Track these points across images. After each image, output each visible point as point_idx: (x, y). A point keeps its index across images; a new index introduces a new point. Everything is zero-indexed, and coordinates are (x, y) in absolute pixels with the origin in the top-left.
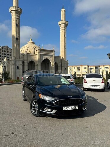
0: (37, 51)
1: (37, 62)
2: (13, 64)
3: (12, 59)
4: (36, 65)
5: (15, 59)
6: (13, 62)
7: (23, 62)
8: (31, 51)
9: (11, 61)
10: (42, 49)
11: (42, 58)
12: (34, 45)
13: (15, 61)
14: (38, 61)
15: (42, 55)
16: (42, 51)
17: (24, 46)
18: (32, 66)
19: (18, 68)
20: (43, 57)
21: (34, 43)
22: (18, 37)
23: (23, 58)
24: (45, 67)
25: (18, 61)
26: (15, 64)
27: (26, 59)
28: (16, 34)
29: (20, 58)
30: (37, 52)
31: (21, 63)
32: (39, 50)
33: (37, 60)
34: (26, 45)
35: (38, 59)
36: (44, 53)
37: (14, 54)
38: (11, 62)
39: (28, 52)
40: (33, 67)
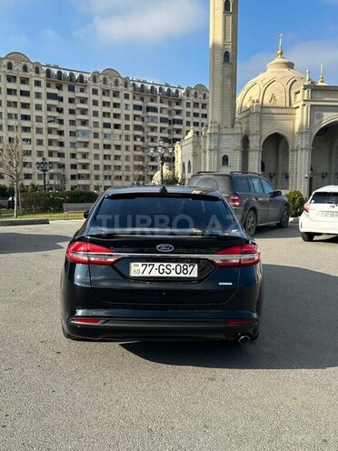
0: (299, 96)
1: (298, 138)
2: (210, 150)
3: (208, 131)
4: (293, 151)
5: (217, 131)
6: (211, 141)
7: (246, 141)
8: (277, 98)
9: (205, 137)
10: (320, 84)
11: (316, 121)
12: (290, 73)
13: (217, 137)
14: (301, 133)
15: (315, 110)
16: (318, 95)
17: (254, 80)
18: (277, 152)
19: (225, 160)
20: (320, 117)
21: (290, 65)
22: (230, 51)
23: (244, 126)
24: (331, 154)
25: (225, 137)
26: (217, 150)
27: (254, 128)
28: (225, 38)
29: (233, 127)
30: (299, 100)
31: (236, 143)
32: (305, 89)
33: (297, 129)
34: (261, 76)
35: (301, 126)
36: (328, 100)
37: (214, 113)
38: (205, 143)
39: (266, 101)
40: (280, 156)
